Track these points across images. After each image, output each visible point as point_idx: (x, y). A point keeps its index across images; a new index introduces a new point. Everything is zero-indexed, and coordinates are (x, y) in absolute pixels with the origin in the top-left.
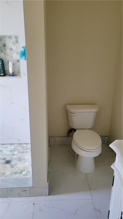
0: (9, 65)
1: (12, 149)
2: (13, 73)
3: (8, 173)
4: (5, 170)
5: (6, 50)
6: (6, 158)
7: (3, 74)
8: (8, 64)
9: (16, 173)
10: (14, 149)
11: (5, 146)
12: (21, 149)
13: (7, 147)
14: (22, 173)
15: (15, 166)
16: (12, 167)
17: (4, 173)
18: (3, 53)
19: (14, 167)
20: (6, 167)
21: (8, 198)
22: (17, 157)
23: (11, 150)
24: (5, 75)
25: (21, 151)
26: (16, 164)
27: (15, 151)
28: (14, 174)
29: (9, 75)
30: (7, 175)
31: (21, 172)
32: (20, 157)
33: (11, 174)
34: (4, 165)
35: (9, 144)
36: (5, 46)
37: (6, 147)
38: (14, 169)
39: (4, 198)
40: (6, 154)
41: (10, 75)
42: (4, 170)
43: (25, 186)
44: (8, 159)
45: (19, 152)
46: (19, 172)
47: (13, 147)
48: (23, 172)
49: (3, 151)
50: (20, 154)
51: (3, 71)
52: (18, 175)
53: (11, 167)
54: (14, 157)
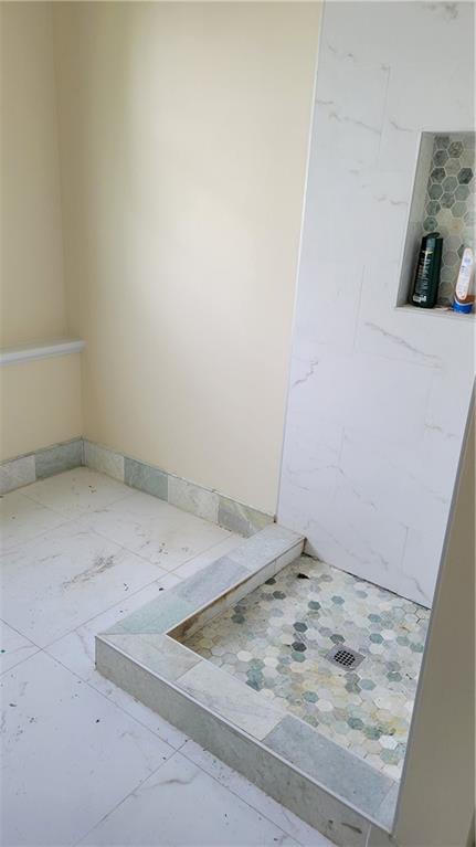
0: (463, 263)
1: (379, 614)
2: (470, 298)
3: (325, 706)
4: (322, 687)
5: (465, 199)
6: (342, 639)
7: (424, 299)
8: (461, 256)
9: (355, 724)
10: (388, 614)
11: (361, 586)
12: (418, 629)
13: (366, 595)
14: (377, 736)
15: (363, 691)
16: (353, 687)
17: (313, 698)
18: (449, 211)
19: (359, 691)
20: (329, 675)
21: (288, 812)
22: (387, 658)
23: (374, 613)
24: (433, 302)
25: (411, 639)
26: (372, 687)
27: (388, 625)
28: (347, 726)
29: (447, 306)
30: (317, 710)
31: (376, 734)
32: (400, 662)
33: (338, 714)
34: (325, 663)
35: (377, 586)
36: (466, 181)
37: (363, 595)
38: (355, 699)
39: (272, 801)
40: (351, 623)
41: (452, 307)
42: (316, 683)
43: (359, 806)
44: (350, 645)
45: (404, 641)
46: (367, 729)
47: (385, 605)
48: (383, 737)
49: (344, 605)
50: (406, 648)
51: (430, 285)
52: (359, 736)
53: (346, 687)
54: (376, 649)
